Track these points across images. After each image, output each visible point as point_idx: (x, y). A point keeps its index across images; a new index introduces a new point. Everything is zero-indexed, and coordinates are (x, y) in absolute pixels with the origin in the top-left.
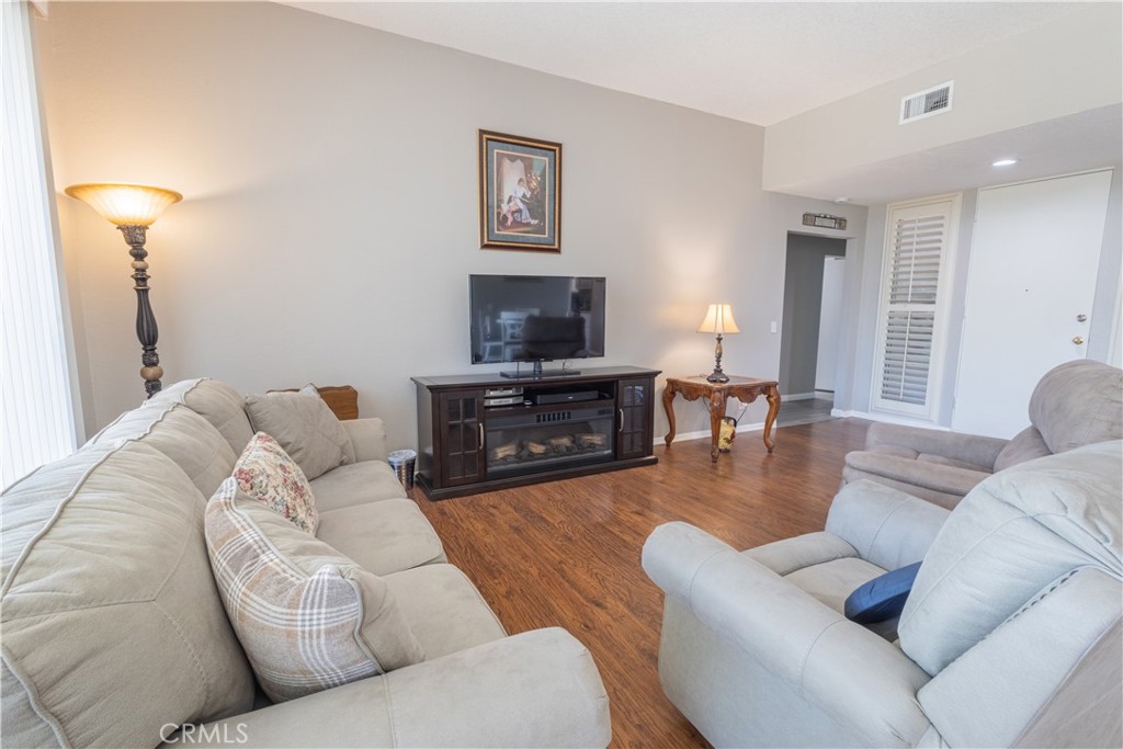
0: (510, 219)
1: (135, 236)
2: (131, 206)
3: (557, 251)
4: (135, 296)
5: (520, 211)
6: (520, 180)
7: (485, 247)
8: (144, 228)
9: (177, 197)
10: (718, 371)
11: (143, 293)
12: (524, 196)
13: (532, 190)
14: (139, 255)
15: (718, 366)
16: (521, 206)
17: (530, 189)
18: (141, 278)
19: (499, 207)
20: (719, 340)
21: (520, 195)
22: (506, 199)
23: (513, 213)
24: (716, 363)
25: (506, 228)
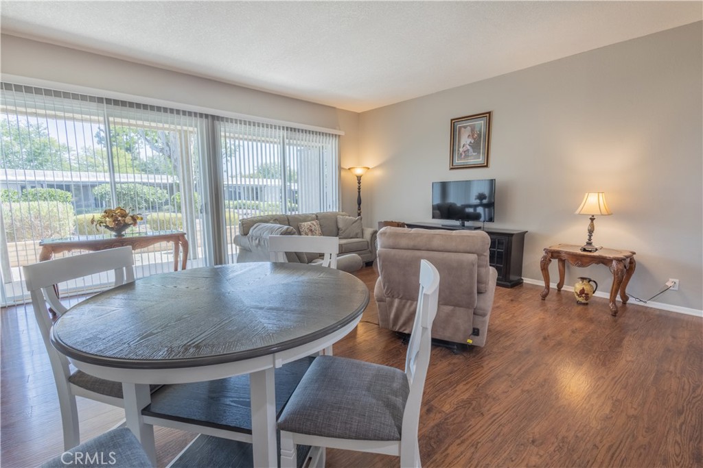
0: (463, 154)
1: (359, 178)
2: (359, 171)
3: (487, 166)
4: (357, 193)
5: (468, 150)
6: (469, 136)
7: (451, 169)
8: (360, 177)
9: (369, 168)
10: (589, 244)
11: (359, 192)
12: (471, 142)
13: (474, 139)
14: (359, 183)
15: (590, 240)
16: (469, 147)
17: (473, 138)
18: (359, 189)
19: (458, 150)
20: (592, 219)
21: (468, 142)
22: (462, 145)
23: (465, 152)
24: (588, 237)
25: (461, 159)
